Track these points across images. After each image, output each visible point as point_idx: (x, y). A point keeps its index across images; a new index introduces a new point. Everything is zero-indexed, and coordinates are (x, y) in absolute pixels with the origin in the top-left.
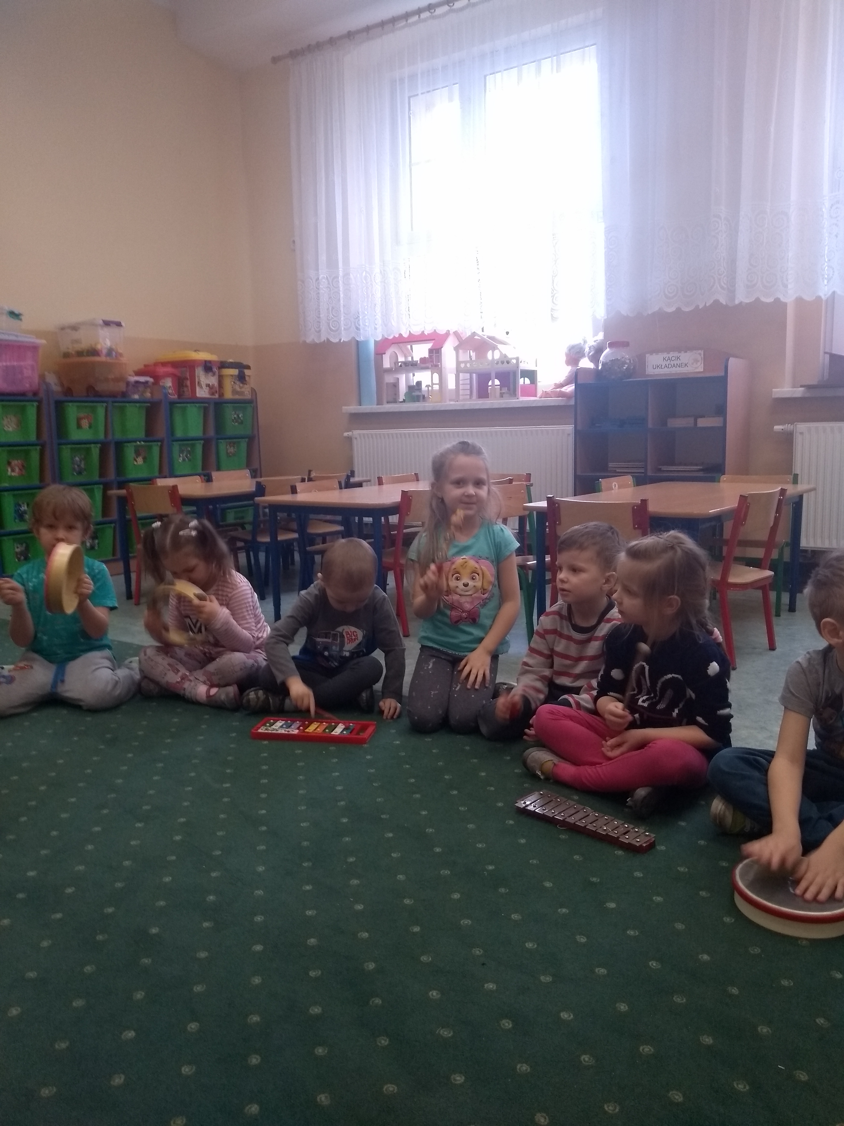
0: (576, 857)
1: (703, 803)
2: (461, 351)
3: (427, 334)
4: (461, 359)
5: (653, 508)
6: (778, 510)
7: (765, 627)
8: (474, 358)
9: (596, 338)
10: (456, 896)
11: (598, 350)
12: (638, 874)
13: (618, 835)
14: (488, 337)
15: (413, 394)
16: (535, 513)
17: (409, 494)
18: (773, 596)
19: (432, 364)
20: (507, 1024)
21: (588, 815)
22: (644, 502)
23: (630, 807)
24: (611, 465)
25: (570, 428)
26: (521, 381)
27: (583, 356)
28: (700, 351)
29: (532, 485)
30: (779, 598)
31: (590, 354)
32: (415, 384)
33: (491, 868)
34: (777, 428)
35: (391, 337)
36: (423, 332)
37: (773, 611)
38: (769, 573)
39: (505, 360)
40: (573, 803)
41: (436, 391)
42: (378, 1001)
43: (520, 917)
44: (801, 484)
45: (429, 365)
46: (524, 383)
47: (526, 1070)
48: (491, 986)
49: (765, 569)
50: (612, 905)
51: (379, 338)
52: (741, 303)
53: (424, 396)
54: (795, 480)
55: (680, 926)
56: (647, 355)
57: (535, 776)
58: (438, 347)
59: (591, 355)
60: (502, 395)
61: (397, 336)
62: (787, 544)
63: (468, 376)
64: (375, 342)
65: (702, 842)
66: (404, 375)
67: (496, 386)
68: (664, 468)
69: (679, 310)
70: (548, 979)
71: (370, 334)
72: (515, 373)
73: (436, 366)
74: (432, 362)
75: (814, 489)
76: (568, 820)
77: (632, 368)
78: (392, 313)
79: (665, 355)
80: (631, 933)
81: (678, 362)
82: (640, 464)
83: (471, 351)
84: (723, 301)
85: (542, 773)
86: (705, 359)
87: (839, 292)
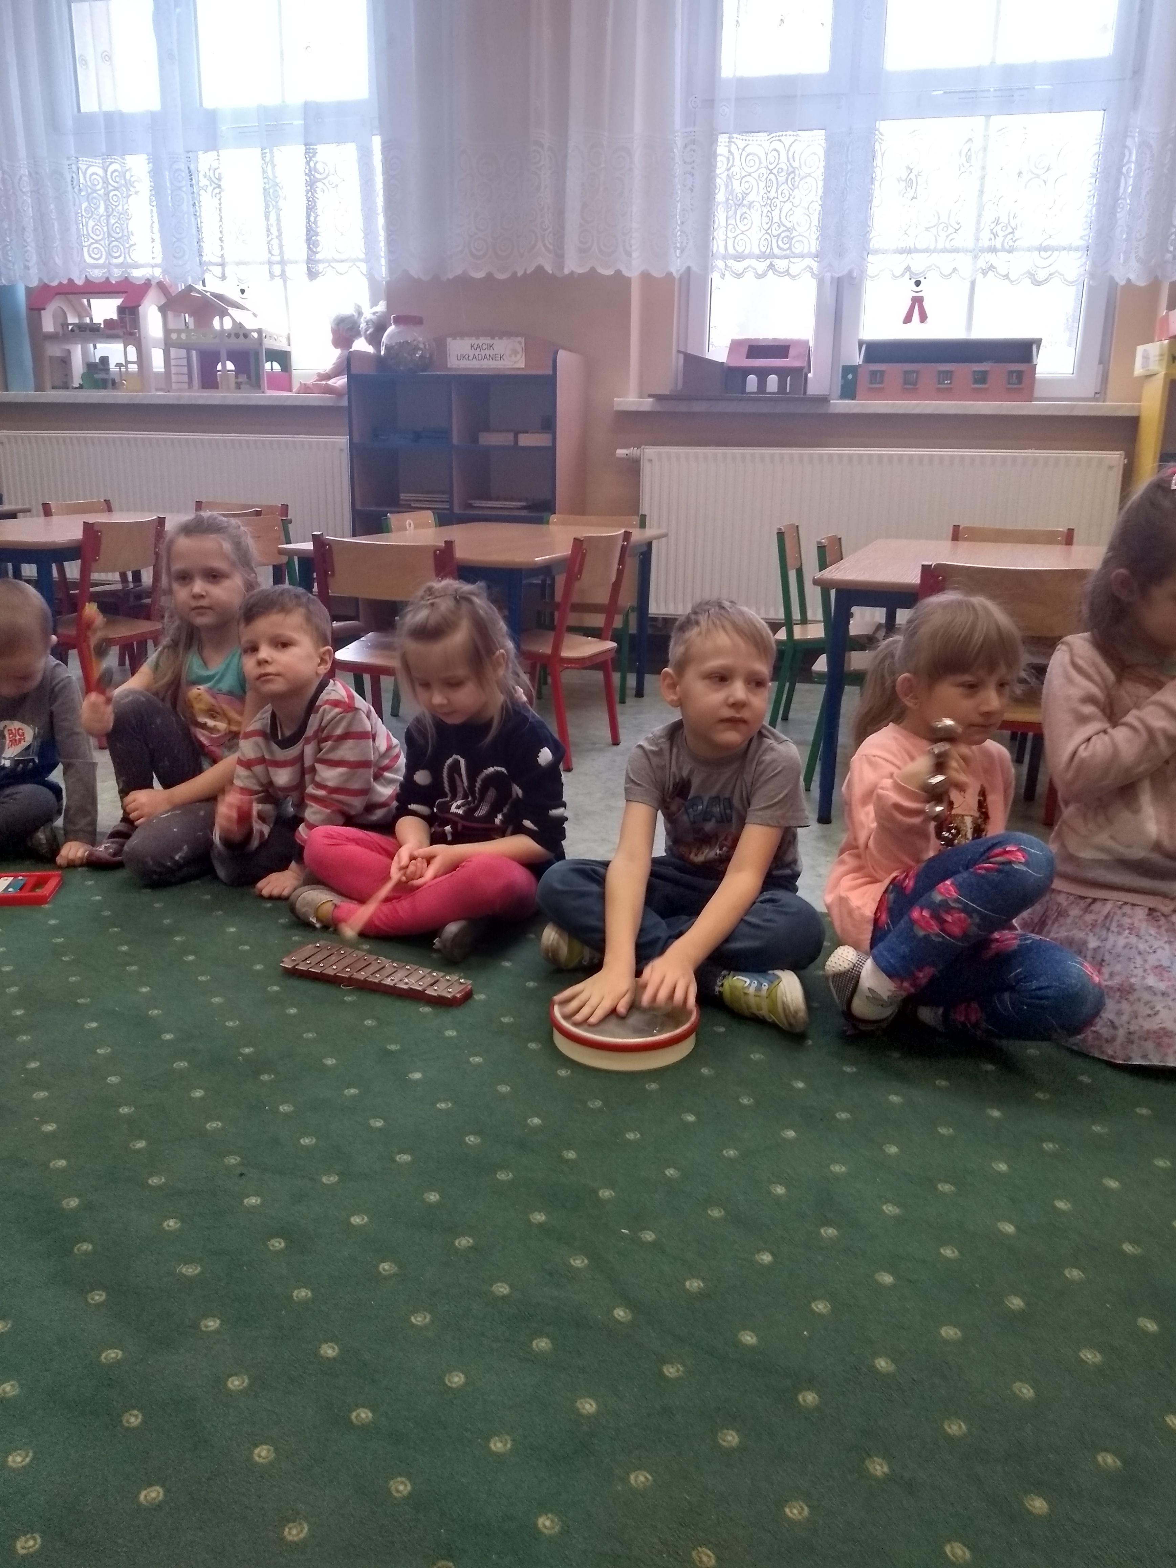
0: (369, 1022)
1: (532, 936)
2: (170, 314)
3: (114, 282)
4: (171, 326)
5: (461, 553)
6: (621, 561)
7: (606, 717)
8: (191, 326)
9: (376, 309)
10: (198, 1094)
11: (380, 327)
12: (451, 1033)
13: (423, 987)
14: (213, 294)
15: (96, 376)
16: (296, 559)
17: (96, 528)
18: (616, 677)
19: (125, 330)
20: (278, 1244)
21: (384, 967)
22: (449, 544)
23: (438, 951)
24: (403, 496)
25: (343, 441)
26: (268, 366)
27: (358, 334)
28: (519, 339)
29: (290, 522)
30: (623, 680)
31: (368, 332)
32: (97, 361)
33: (247, 1050)
34: (621, 452)
35: (55, 283)
36: (107, 279)
37: (617, 698)
38: (612, 645)
39: (240, 332)
40: (361, 954)
41: (133, 374)
42: (87, 1247)
43: (292, 1108)
44: (650, 528)
45: (120, 332)
46: (272, 369)
47: (306, 1296)
48: (253, 1201)
49: (606, 639)
50: (417, 1076)
51: (34, 283)
52: (572, 273)
53: (114, 382)
54: (643, 525)
55: (504, 1089)
56: (449, 340)
57: (309, 926)
58: (133, 305)
59: (370, 334)
60: (238, 386)
61: (65, 282)
62: (633, 609)
63: (183, 353)
64: (28, 290)
65: (531, 984)
66: (80, 346)
67: (229, 371)
68: (477, 503)
69: (490, 276)
70: (332, 1178)
71: (18, 275)
72: (257, 354)
73: (131, 334)
74: (124, 326)
75: (665, 535)
76: (356, 976)
77: (428, 356)
78: (55, 245)
79: (473, 341)
80: (441, 1106)
81: (491, 352)
82: (444, 496)
83: (187, 315)
84: (549, 269)
85: (318, 920)
86: (527, 350)
87: (695, 268)
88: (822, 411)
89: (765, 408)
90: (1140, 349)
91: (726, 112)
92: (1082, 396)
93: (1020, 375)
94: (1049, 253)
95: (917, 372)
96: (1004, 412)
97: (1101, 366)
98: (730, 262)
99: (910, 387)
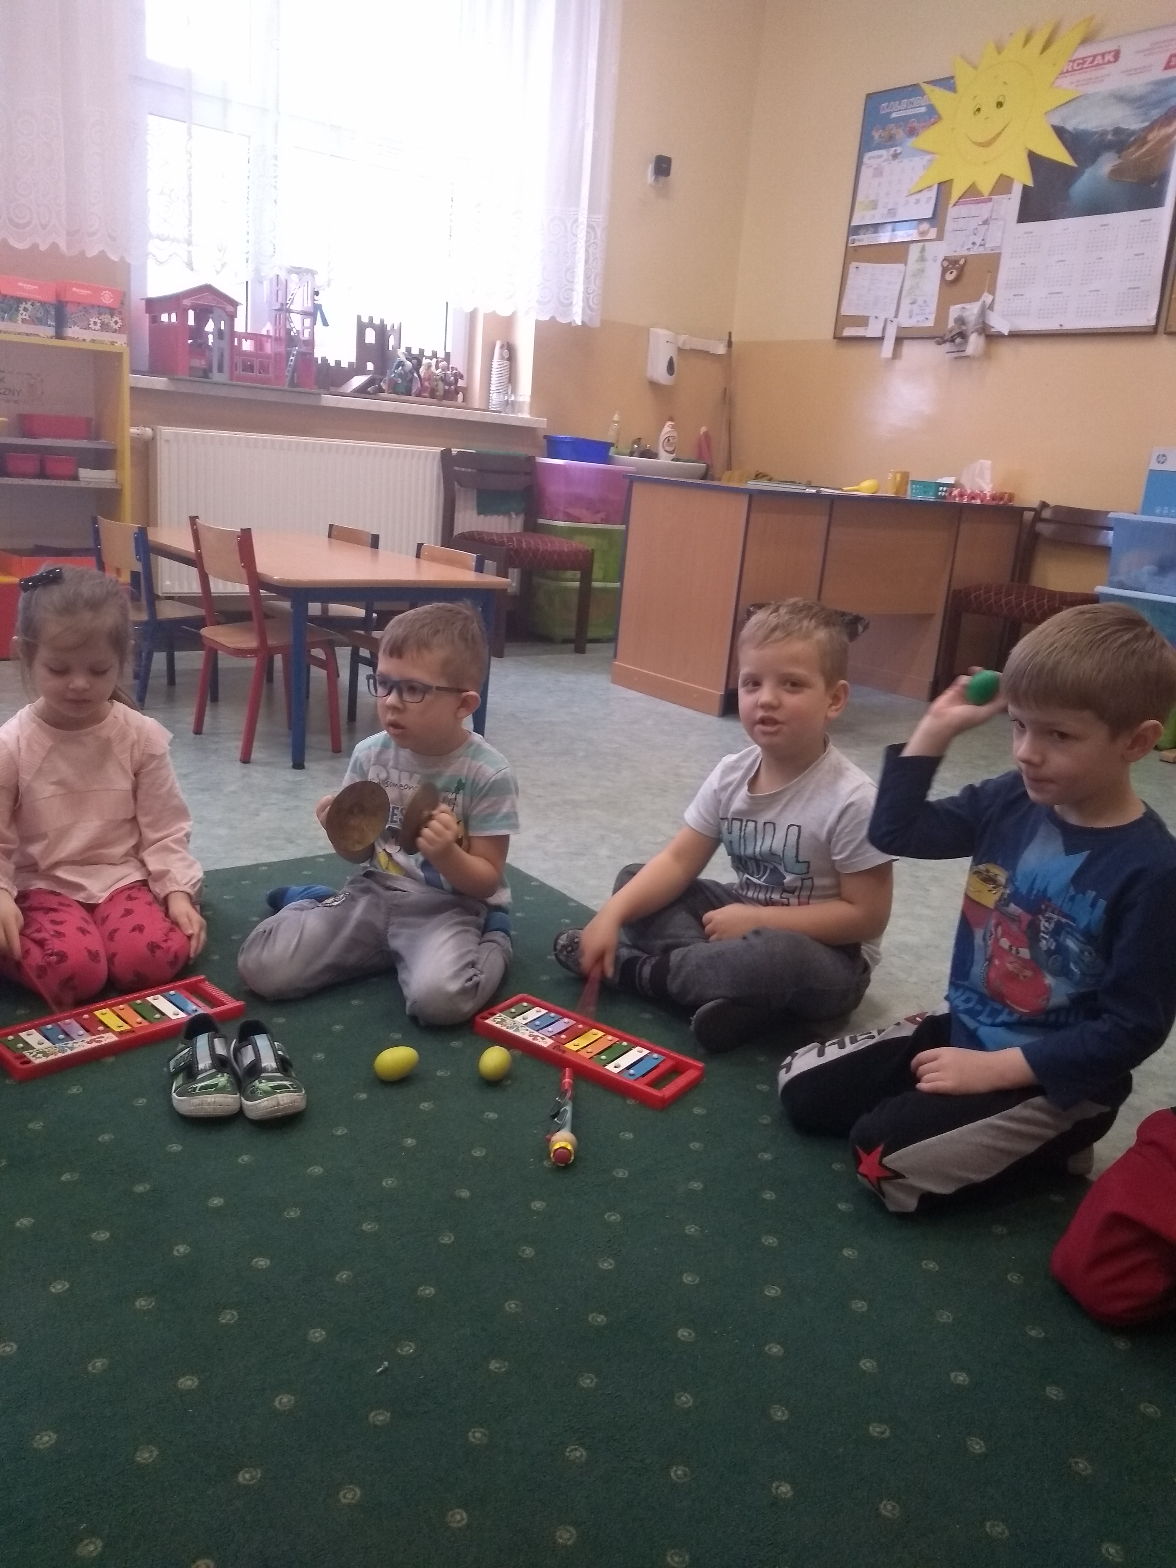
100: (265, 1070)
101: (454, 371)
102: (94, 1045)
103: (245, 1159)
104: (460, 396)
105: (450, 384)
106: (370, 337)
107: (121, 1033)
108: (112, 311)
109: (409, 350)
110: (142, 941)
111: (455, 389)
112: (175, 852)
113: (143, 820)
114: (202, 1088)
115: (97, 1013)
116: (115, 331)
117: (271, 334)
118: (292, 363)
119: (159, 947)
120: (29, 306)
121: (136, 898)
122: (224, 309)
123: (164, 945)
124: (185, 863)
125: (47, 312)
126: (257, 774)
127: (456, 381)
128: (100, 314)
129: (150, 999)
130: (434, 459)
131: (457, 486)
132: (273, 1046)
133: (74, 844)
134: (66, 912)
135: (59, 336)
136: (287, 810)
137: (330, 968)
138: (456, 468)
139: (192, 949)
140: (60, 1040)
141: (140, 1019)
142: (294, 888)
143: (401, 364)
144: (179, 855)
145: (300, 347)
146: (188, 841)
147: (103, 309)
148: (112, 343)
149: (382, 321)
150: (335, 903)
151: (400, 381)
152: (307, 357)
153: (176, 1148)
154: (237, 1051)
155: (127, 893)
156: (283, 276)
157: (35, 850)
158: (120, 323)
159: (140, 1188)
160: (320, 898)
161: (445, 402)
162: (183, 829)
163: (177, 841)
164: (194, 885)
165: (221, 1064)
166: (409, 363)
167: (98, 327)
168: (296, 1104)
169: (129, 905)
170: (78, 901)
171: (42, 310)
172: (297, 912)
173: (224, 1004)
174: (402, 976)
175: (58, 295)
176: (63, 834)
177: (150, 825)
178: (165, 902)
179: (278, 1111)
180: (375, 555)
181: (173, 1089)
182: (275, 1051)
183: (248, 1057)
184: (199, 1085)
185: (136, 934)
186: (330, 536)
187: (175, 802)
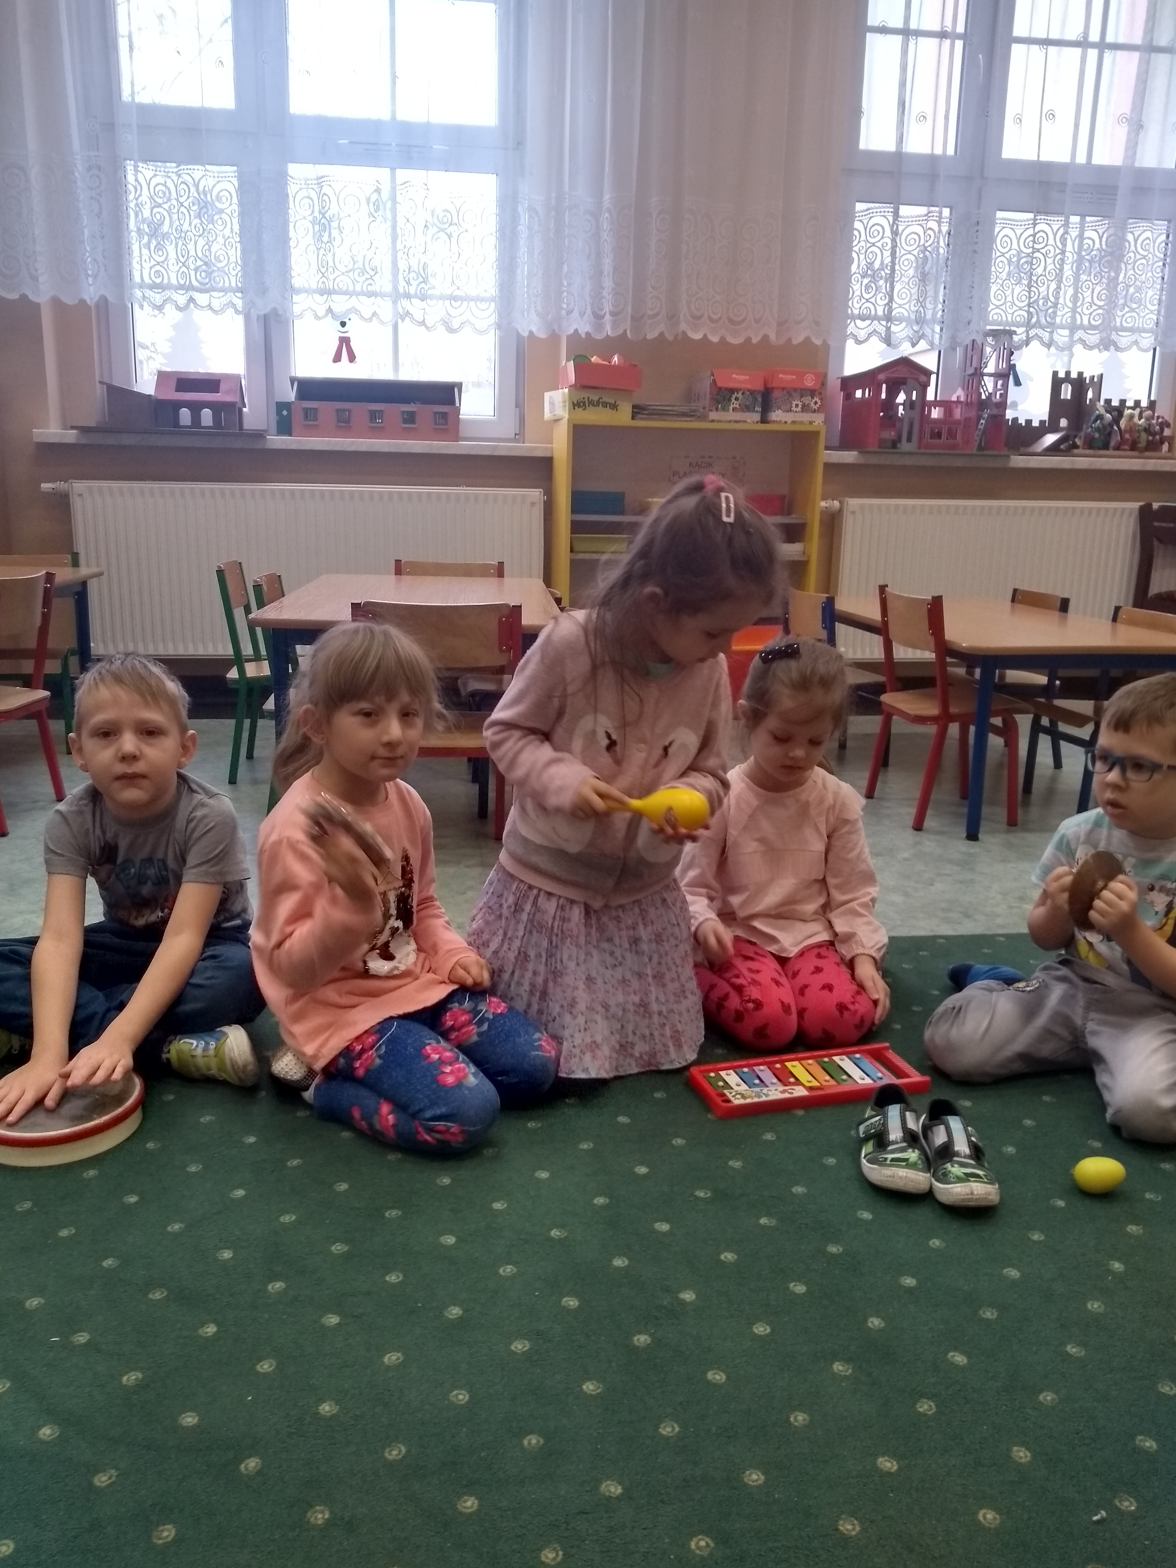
6: (46, 604)
7: (49, 771)
34: (46, 486)
38: (45, 693)
44: (85, 566)
49: (36, 688)
54: (76, 563)
62: (73, 652)
75: (101, 574)
87: (110, 298)
88: (259, 446)
89: (198, 443)
90: (547, 395)
91: (129, 139)
92: (504, 436)
93: (444, 415)
94: (460, 302)
95: (350, 411)
96: (434, 451)
97: (518, 409)
98: (148, 293)
99: (344, 425)
100: (957, 1154)
101: (1160, 420)
102: (787, 1095)
103: (935, 1243)
104: (1165, 447)
105: (1154, 434)
106: (1067, 392)
107: (811, 1089)
108: (812, 393)
109: (1108, 402)
110: (831, 1000)
111: (1161, 439)
112: (861, 915)
113: (831, 881)
114: (893, 1160)
115: (788, 1064)
116: (815, 411)
117: (962, 399)
118: (982, 427)
119: (847, 1009)
120: (740, 395)
121: (825, 957)
122: (917, 380)
123: (851, 1007)
124: (871, 928)
125: (755, 399)
126: (929, 843)
127: (1162, 430)
128: (802, 396)
129: (836, 1058)
130: (1130, 515)
131: (1156, 543)
132: (966, 1131)
133: (771, 898)
134: (762, 962)
135: (764, 420)
136: (961, 882)
137: (1023, 1057)
138: (1156, 524)
139: (877, 1016)
140: (755, 1085)
141: (828, 1078)
142: (980, 967)
143: (1100, 417)
144: (865, 919)
145: (991, 410)
146: (874, 906)
147: (805, 392)
148: (811, 423)
149: (1080, 374)
150: (1028, 989)
151: (1097, 435)
152: (998, 419)
153: (866, 1215)
154: (926, 1129)
155: (816, 951)
156: (979, 340)
157: (735, 900)
158: (819, 403)
159: (833, 1249)
160: (1009, 981)
161: (1147, 454)
162: (869, 894)
163: (864, 905)
164: (879, 949)
165: (911, 1139)
166: (1108, 415)
167: (799, 409)
168: (991, 1197)
169: (820, 963)
170: (771, 953)
171: (751, 398)
172: (985, 992)
173: (908, 1076)
174: (1102, 1078)
175: (765, 383)
176: (761, 889)
177: (838, 887)
178: (851, 965)
179: (970, 1200)
180: (1064, 621)
181: (863, 1155)
182: (968, 1136)
183: (940, 1137)
184: (890, 1156)
185: (826, 992)
186: (1013, 600)
187: (863, 866)
